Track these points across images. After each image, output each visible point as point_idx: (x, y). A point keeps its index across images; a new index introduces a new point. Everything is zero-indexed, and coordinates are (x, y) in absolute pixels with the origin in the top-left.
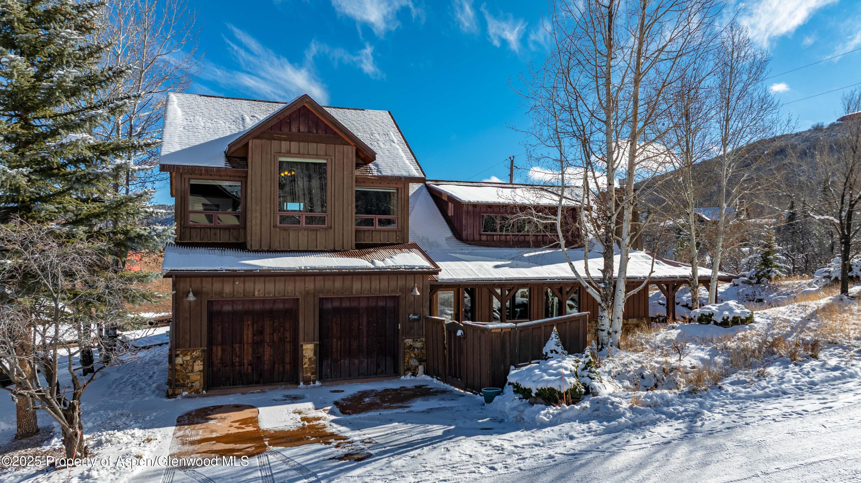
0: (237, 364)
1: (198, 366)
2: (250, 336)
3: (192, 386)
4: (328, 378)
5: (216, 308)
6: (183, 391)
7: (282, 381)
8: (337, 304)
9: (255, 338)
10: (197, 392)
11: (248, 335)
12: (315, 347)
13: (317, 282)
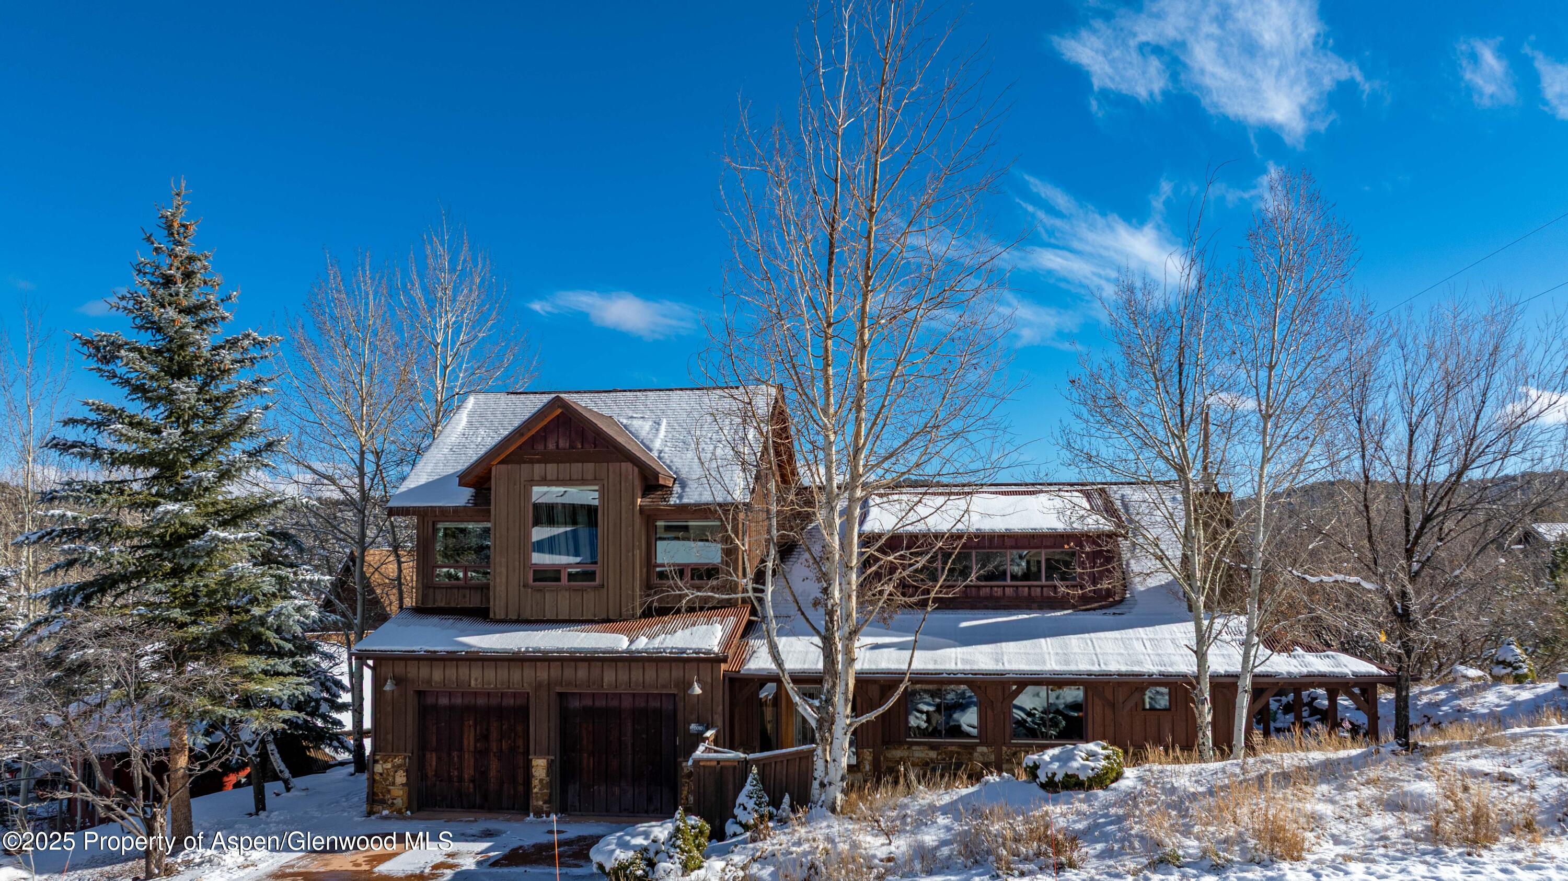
0: (455, 779)
1: (401, 778)
2: (472, 742)
3: (393, 803)
4: (575, 810)
5: (430, 700)
6: (384, 809)
7: (513, 809)
8: (588, 702)
9: (478, 745)
10: (399, 811)
11: (469, 740)
12: (548, 764)
13: (552, 670)
